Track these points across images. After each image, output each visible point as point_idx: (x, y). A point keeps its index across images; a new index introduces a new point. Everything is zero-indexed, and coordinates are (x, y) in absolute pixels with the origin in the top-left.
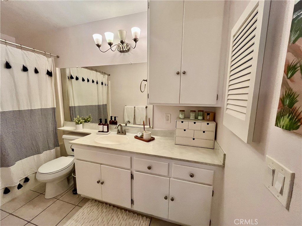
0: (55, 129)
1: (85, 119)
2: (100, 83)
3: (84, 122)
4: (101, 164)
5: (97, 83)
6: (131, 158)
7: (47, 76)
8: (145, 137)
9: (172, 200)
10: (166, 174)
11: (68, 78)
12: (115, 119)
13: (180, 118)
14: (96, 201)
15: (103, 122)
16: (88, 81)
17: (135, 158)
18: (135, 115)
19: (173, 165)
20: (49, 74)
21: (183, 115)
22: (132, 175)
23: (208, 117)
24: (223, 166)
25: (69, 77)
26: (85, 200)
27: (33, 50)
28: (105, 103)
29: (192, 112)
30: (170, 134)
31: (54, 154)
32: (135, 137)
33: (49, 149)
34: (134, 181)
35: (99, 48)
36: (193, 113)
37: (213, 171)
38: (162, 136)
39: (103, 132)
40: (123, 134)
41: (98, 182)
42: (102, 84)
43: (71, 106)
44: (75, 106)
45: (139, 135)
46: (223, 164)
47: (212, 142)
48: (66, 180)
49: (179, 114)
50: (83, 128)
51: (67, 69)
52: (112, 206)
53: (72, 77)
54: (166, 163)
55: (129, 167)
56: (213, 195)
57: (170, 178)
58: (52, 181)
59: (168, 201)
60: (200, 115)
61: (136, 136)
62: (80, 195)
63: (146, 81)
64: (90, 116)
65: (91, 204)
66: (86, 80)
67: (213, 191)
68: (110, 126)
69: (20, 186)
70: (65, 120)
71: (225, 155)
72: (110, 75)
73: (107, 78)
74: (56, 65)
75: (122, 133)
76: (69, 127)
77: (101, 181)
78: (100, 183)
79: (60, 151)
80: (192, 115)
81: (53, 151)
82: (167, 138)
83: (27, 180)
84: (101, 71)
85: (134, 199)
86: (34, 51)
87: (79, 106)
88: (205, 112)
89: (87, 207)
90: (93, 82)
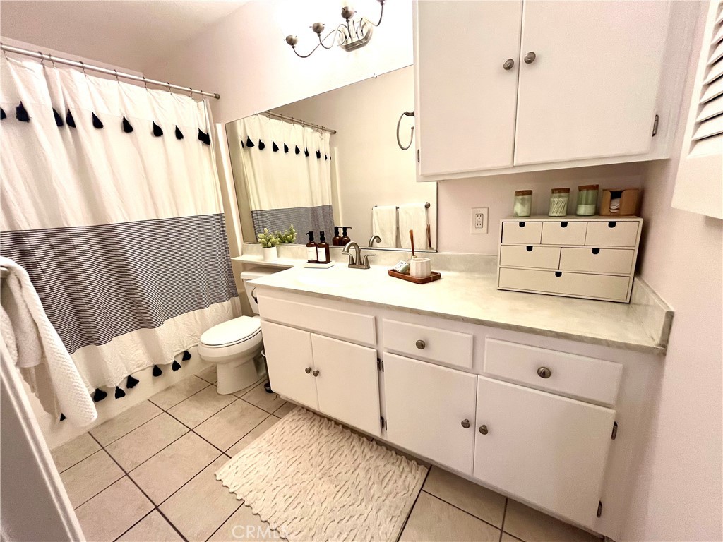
0: (228, 260)
1: (282, 236)
2: (313, 155)
3: (280, 243)
4: (312, 332)
5: (307, 154)
6: (376, 319)
7: (200, 143)
8: (413, 273)
9: (484, 430)
10: (467, 365)
11: (243, 146)
12: (345, 233)
13: (516, 216)
14: (308, 410)
15: (317, 239)
16: (286, 149)
17: (384, 320)
18: (398, 228)
19: (487, 340)
20: (204, 138)
21: (527, 206)
22: (378, 359)
23: (616, 204)
24: (661, 351)
25: (245, 143)
26: (288, 406)
27: (167, 86)
28: (327, 204)
29: (557, 195)
30: (485, 265)
31: (230, 310)
32: (389, 272)
33: (220, 300)
34: (385, 373)
35: (293, 47)
36: (559, 197)
37: (620, 366)
38: (460, 271)
39: (317, 262)
40: (362, 267)
41: (308, 371)
42: (318, 155)
43: (254, 209)
44: (263, 209)
45: (400, 269)
46: (660, 345)
47: (626, 282)
48: (252, 363)
49: (515, 204)
50: (278, 256)
51: (238, 122)
52: (341, 426)
53: (250, 144)
54: (467, 335)
55: (373, 342)
56: (613, 436)
57: (477, 375)
58: (227, 361)
59: (473, 432)
60: (584, 201)
61: (393, 270)
62: (278, 395)
63: (413, 114)
64: (291, 230)
65: (299, 415)
66: (281, 148)
67: (615, 424)
68: (332, 248)
69: (176, 366)
70: (245, 240)
71: (670, 316)
72: (335, 132)
73: (328, 141)
74: (215, 116)
75: (361, 264)
76: (253, 255)
77: (315, 369)
78: (311, 373)
79: (239, 304)
80: (558, 203)
81: (227, 304)
82: (476, 275)
83: (187, 356)
84: (315, 124)
85: (388, 418)
86: (168, 89)
87: (271, 211)
88: (604, 190)
89: (290, 420)
90: (297, 151)
